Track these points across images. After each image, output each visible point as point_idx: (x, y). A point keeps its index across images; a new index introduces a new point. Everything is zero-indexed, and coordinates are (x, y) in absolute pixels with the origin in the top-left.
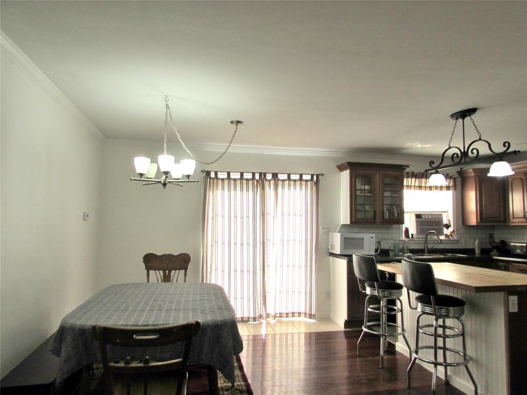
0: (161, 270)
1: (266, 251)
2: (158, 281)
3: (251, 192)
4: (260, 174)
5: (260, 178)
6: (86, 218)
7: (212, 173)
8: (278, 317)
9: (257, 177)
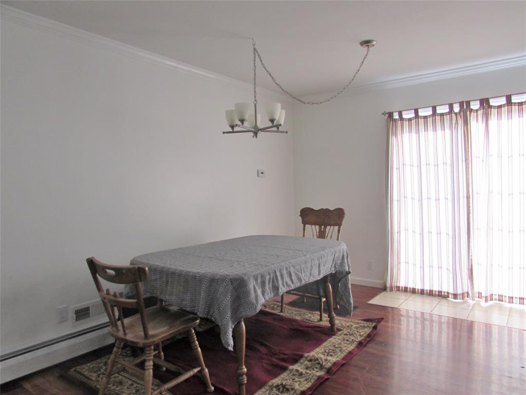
0: (318, 225)
1: (471, 208)
2: (313, 236)
3: (447, 131)
4: (461, 104)
5: (460, 110)
6: (260, 175)
7: (395, 114)
8: (496, 300)
9: (456, 109)
